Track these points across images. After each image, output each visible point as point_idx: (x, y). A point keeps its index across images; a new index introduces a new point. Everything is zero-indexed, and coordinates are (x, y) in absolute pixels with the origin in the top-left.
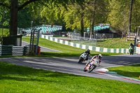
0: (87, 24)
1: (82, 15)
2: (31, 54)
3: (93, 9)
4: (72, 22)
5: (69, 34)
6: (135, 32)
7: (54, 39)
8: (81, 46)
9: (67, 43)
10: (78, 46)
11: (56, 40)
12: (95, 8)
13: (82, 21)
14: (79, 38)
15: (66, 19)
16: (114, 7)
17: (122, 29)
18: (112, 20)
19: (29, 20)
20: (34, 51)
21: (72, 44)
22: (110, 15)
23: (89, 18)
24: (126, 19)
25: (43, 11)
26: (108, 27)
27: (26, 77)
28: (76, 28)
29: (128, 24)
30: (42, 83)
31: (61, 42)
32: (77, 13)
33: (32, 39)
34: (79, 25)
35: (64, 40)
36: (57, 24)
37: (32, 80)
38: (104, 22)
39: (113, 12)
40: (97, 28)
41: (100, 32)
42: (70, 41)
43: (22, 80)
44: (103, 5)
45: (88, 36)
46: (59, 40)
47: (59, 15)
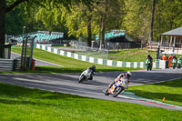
0: (96, 30)
1: (90, 18)
2: (23, 69)
3: (104, 11)
4: (76, 28)
5: (72, 43)
6: (158, 40)
7: (52, 50)
8: (88, 59)
9: (69, 55)
10: (84, 58)
11: (55, 51)
12: (107, 10)
13: (89, 26)
14: (85, 48)
15: (69, 24)
16: (131, 9)
17: (141, 36)
18: (129, 25)
19: (20, 24)
20: (27, 65)
21: (76, 56)
22: (126, 18)
23: (98, 22)
24: (147, 23)
25: (39, 14)
26: (123, 34)
27: (16, 99)
28: (81, 35)
29: (149, 31)
30: (36, 106)
31: (62, 53)
32: (83, 16)
33: (24, 50)
34: (85, 32)
35: (66, 51)
36: (56, 29)
37: (24, 103)
38: (117, 28)
39: (130, 15)
40: (109, 35)
41: (113, 40)
42: (73, 52)
43: (10, 102)
44: (117, 5)
45: (96, 45)
46: (59, 51)
47: (59, 18)
